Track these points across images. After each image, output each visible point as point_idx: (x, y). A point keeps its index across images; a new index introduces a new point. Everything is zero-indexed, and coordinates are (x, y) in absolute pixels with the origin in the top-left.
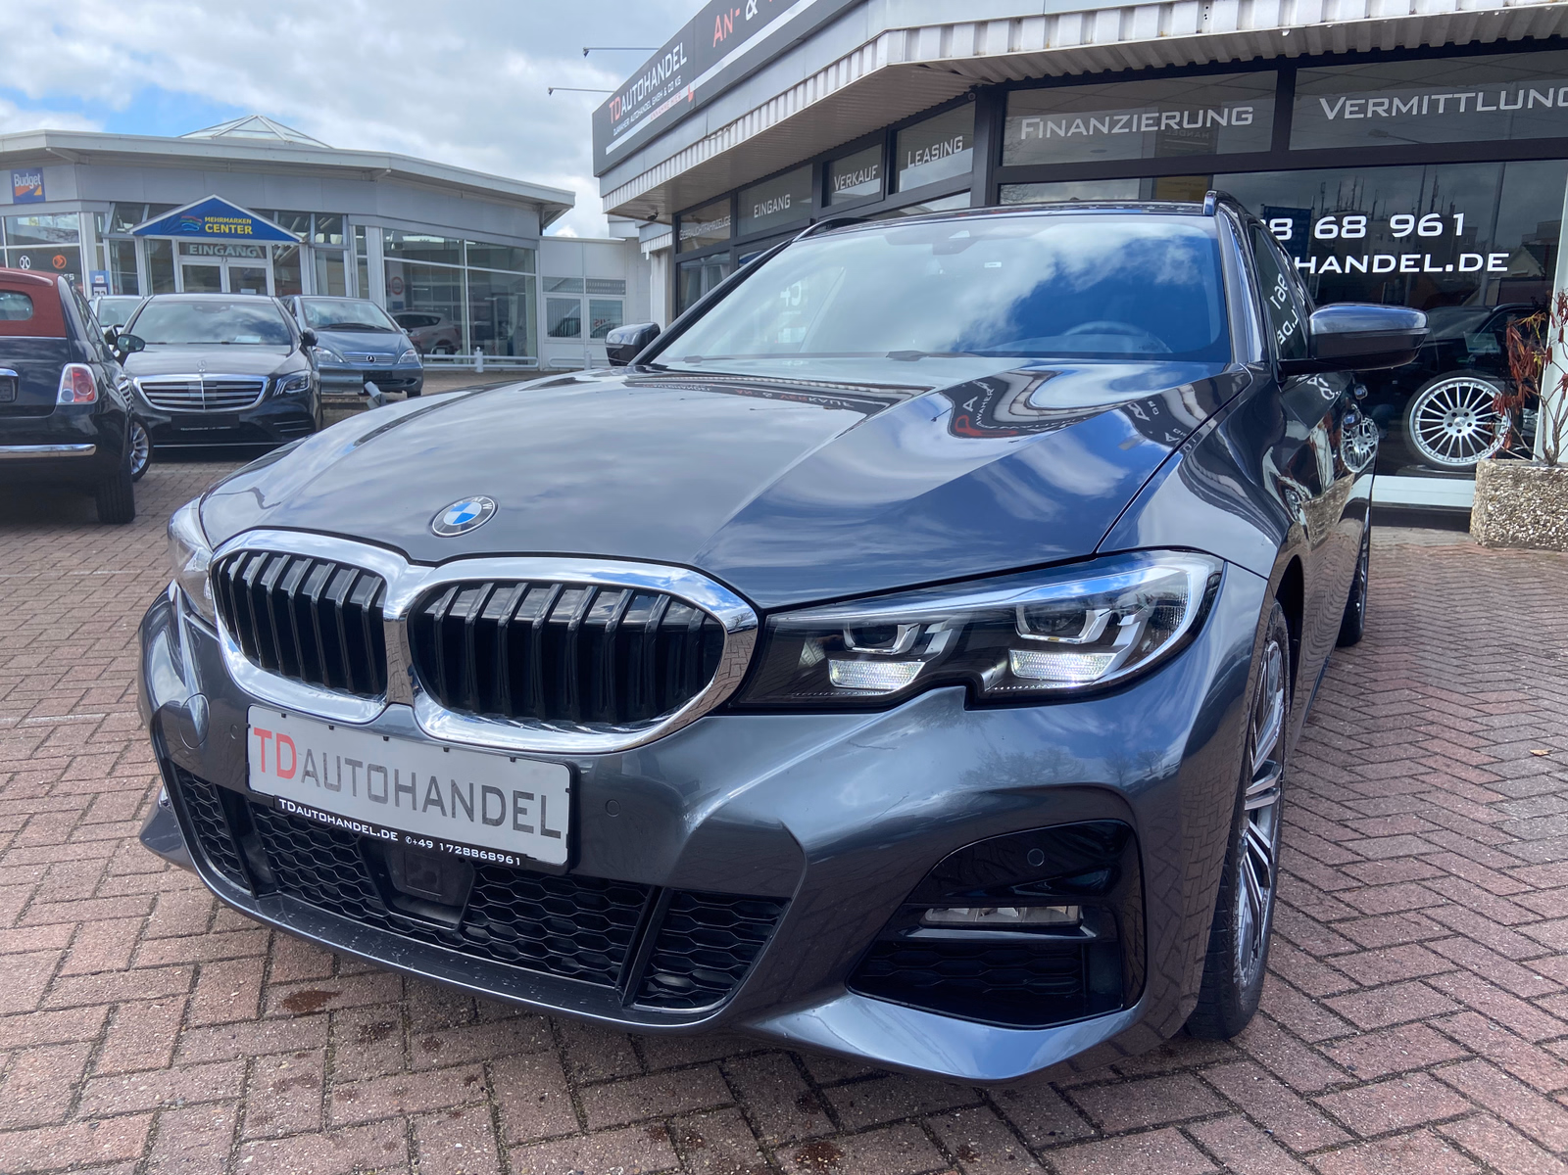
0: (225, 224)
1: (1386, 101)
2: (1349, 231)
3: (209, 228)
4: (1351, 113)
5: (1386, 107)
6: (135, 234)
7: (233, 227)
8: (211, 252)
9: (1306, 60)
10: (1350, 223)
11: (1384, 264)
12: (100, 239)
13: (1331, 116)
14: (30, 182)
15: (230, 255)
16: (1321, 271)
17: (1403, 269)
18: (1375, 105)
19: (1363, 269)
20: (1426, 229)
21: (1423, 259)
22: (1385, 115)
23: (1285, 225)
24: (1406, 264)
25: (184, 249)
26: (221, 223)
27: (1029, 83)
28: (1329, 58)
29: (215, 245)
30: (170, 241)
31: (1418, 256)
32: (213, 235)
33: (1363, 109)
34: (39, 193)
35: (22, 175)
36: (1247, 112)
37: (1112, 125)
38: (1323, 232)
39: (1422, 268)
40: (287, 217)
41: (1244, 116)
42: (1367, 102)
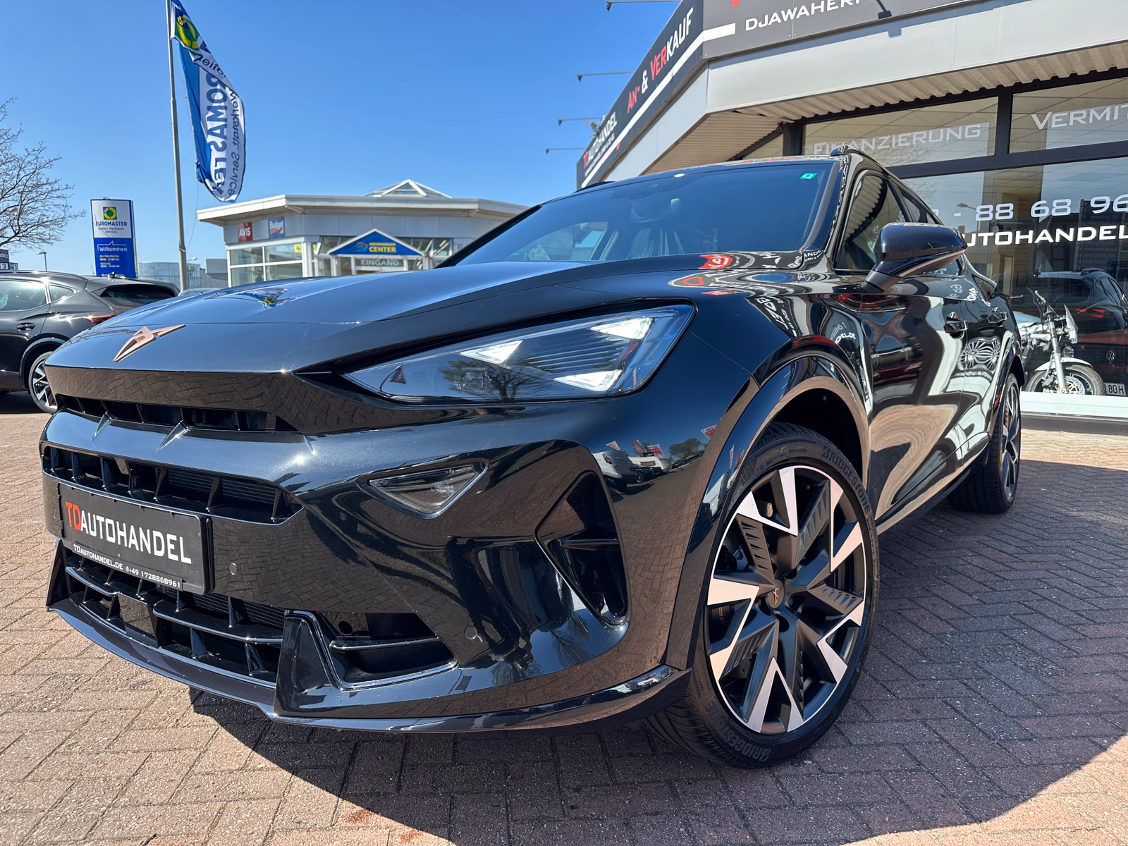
0: (381, 246)
1: (1084, 112)
2: (1057, 211)
3: (372, 249)
4: (1057, 123)
5: (1084, 117)
6: (331, 254)
7: (385, 248)
8: (373, 264)
9: (1020, 87)
10: (1058, 204)
11: (1087, 234)
12: (313, 259)
13: (1041, 126)
14: (278, 226)
15: (384, 265)
16: (1037, 241)
17: (1102, 237)
18: (1075, 116)
19: (1070, 238)
20: (1119, 206)
21: (1118, 230)
22: (1083, 122)
23: (1008, 208)
24: (1104, 233)
25: (358, 262)
26: (378, 246)
27: (817, 119)
28: (1037, 85)
29: (375, 260)
30: (350, 258)
31: (1114, 227)
32: (374, 253)
33: (1066, 120)
34: (282, 232)
35: (274, 222)
36: (976, 128)
37: (877, 144)
38: (1038, 212)
39: (1118, 236)
40: (415, 241)
41: (973, 131)
42: (1069, 115)
